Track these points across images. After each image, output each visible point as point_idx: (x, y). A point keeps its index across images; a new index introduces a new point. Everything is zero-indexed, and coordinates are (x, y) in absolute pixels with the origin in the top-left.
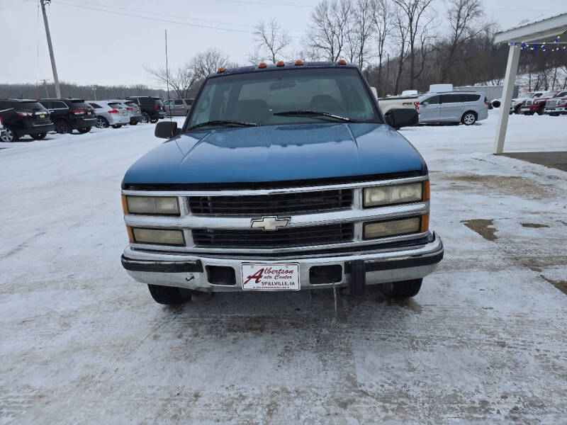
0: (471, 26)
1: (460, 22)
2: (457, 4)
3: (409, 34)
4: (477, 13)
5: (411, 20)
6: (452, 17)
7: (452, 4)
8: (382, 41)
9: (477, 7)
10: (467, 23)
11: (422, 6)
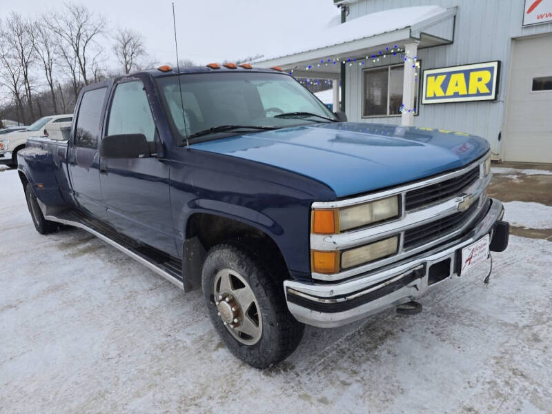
0: (138, 64)
1: (128, 59)
2: (120, 41)
3: (78, 65)
4: (141, 52)
5: (77, 52)
6: (119, 53)
7: (116, 40)
8: (48, 70)
9: (140, 47)
10: (133, 60)
11: (85, 39)
